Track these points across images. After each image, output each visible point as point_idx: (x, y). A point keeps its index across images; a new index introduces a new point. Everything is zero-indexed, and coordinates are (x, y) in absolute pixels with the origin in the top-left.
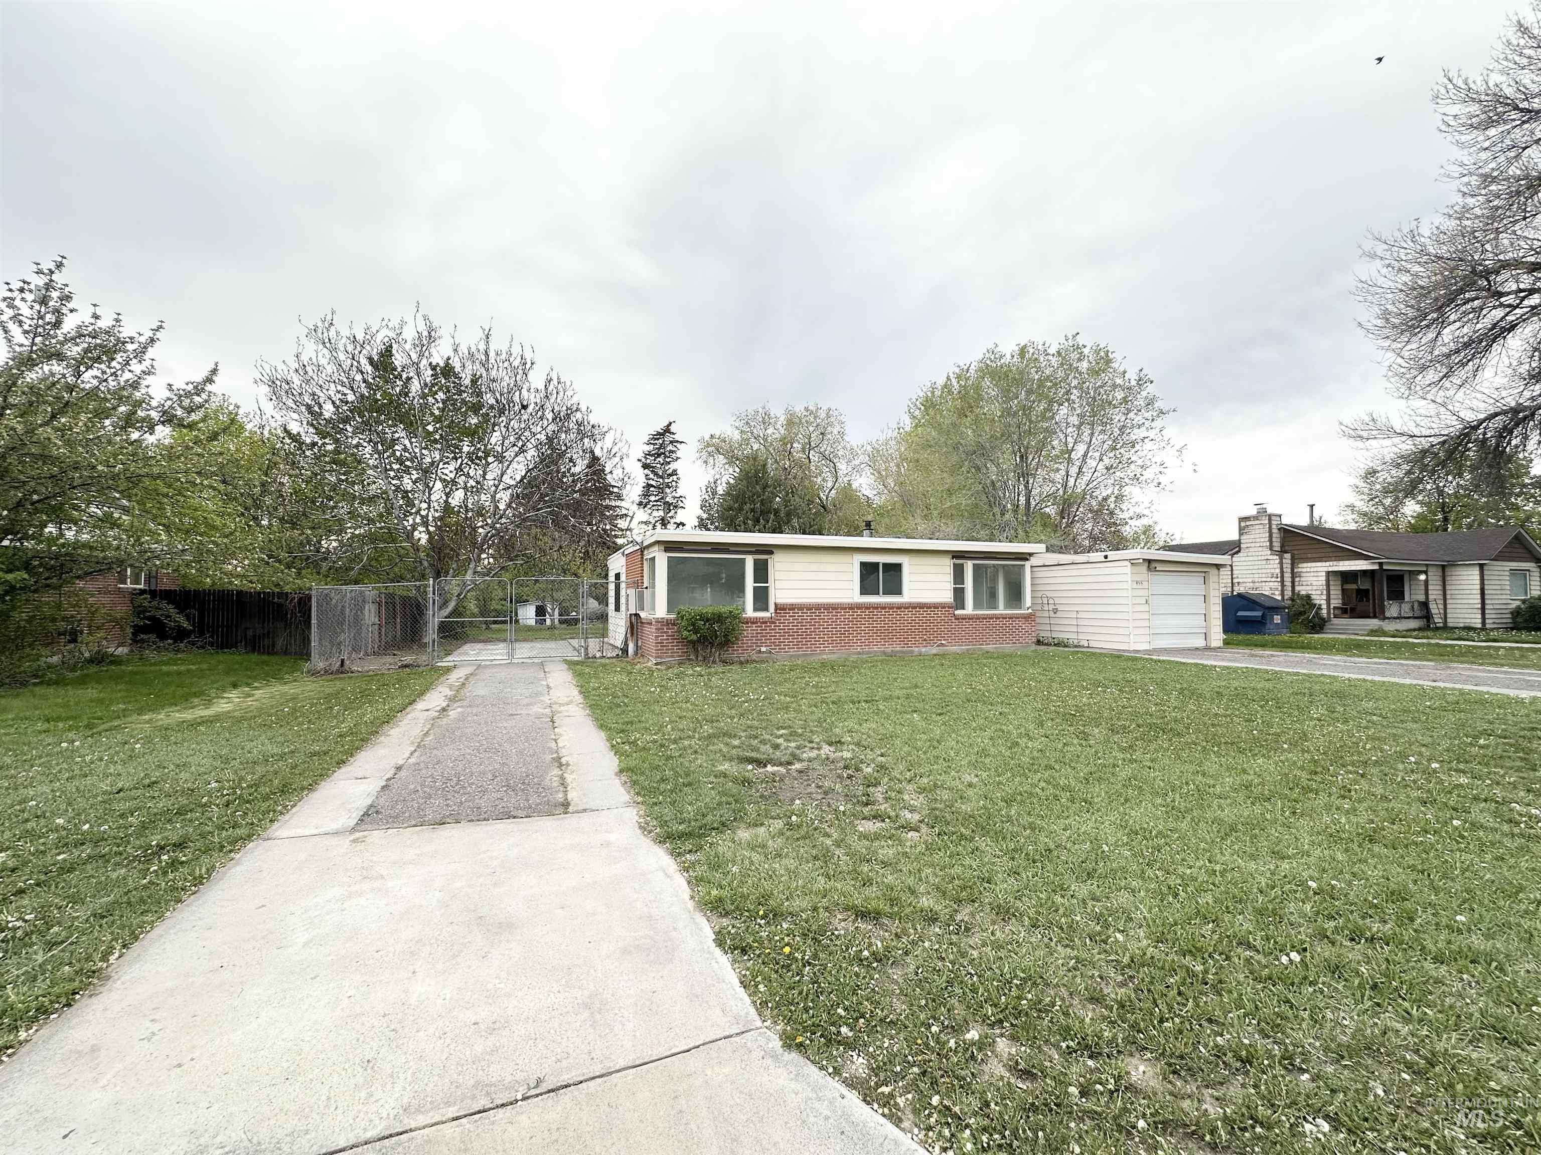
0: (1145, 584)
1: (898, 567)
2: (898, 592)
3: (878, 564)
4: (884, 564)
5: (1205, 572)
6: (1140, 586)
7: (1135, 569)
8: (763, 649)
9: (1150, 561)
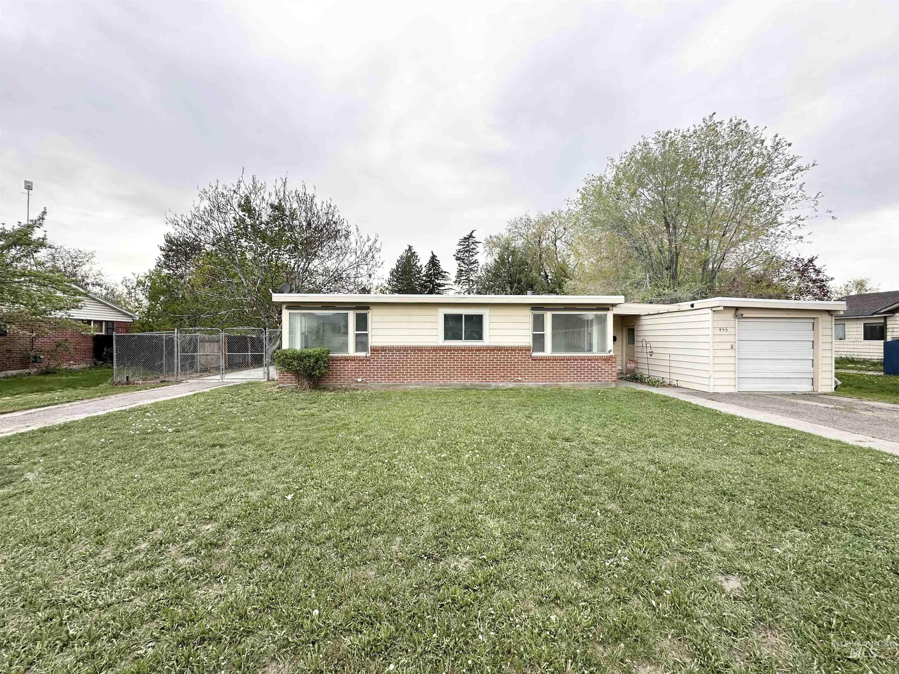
0: (731, 331)
1: (480, 318)
2: (480, 337)
3: (461, 315)
4: (465, 316)
5: (814, 318)
6: (725, 333)
7: (718, 316)
8: (359, 380)
9: (737, 309)
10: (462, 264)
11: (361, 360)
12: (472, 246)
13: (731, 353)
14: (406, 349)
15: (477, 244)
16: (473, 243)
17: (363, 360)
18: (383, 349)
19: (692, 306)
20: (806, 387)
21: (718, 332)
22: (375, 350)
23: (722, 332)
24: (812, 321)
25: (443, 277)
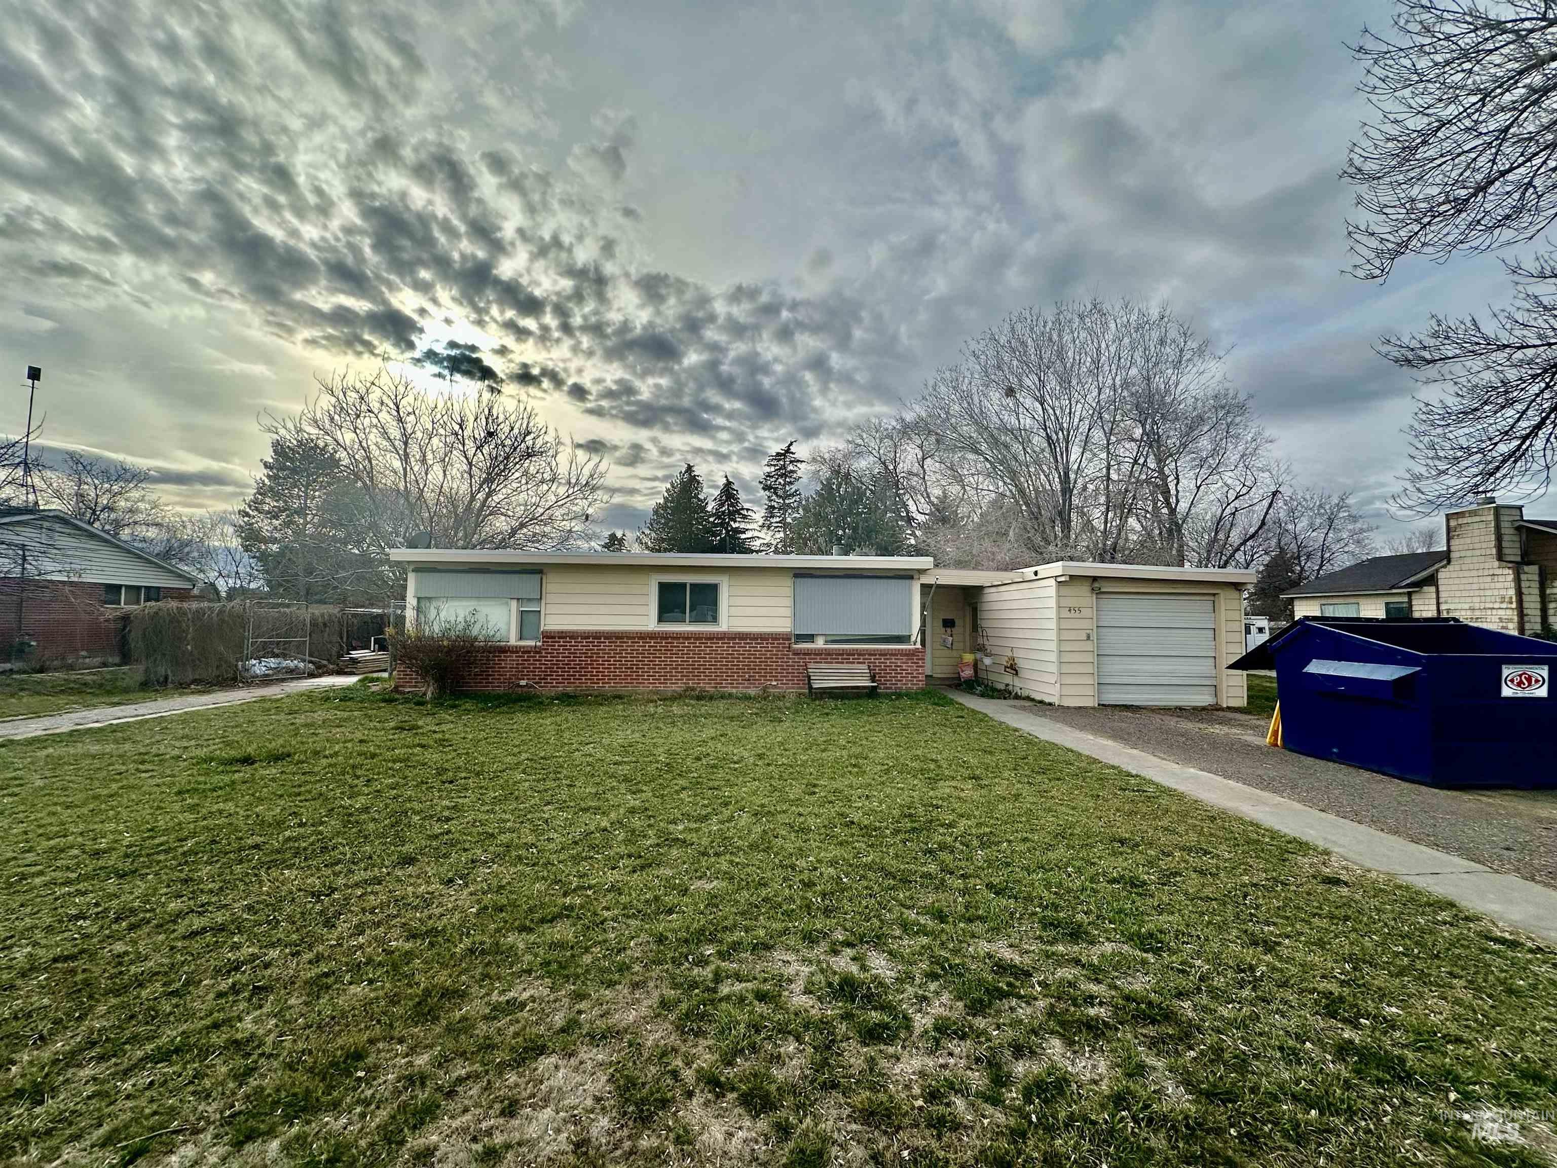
0: (1086, 612)
1: (713, 589)
2: (715, 619)
3: (683, 585)
4: (691, 585)
5: (1214, 595)
6: (1077, 615)
7: (1065, 590)
8: (523, 683)
9: (1095, 579)
10: (774, 497)
11: (527, 651)
12: (791, 467)
13: (1089, 646)
14: (597, 636)
15: (799, 465)
16: (791, 462)
17: (529, 652)
18: (562, 635)
19: (1036, 573)
20: (1204, 699)
21: (1065, 613)
22: (549, 636)
23: (1072, 614)
24: (1212, 598)
25: (745, 517)
